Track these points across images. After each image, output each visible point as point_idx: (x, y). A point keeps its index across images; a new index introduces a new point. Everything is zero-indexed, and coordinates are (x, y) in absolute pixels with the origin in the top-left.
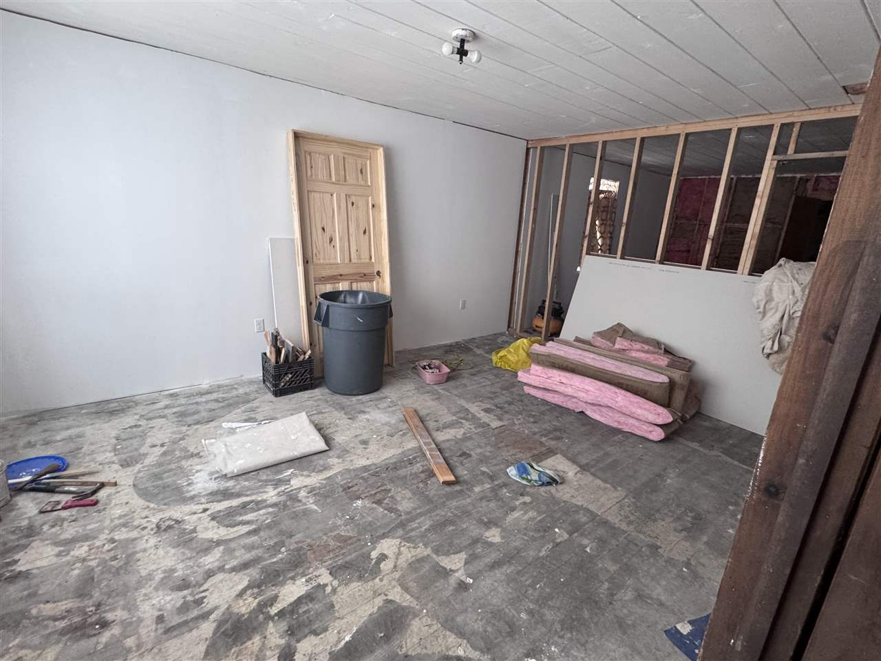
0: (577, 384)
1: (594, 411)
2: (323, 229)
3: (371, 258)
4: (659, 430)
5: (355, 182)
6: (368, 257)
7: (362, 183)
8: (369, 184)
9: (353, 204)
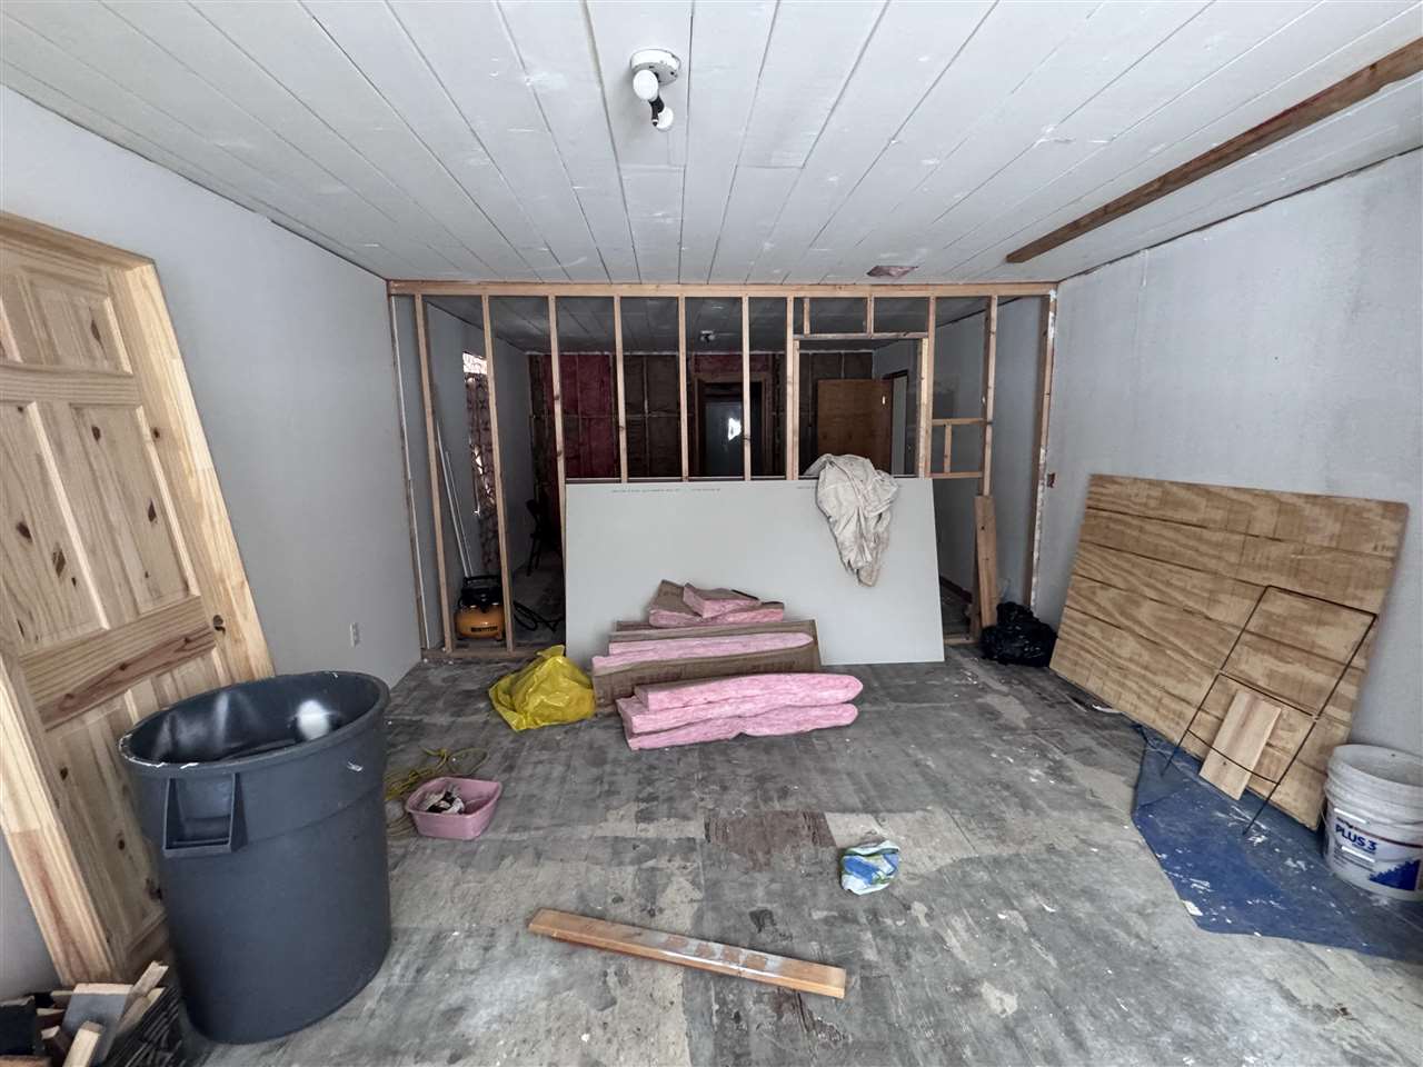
0: (733, 694)
1: (760, 724)
2: (23, 530)
3: (186, 587)
4: (851, 706)
5: (85, 364)
6: (180, 586)
7: (106, 365)
8: (127, 368)
9: (97, 433)
